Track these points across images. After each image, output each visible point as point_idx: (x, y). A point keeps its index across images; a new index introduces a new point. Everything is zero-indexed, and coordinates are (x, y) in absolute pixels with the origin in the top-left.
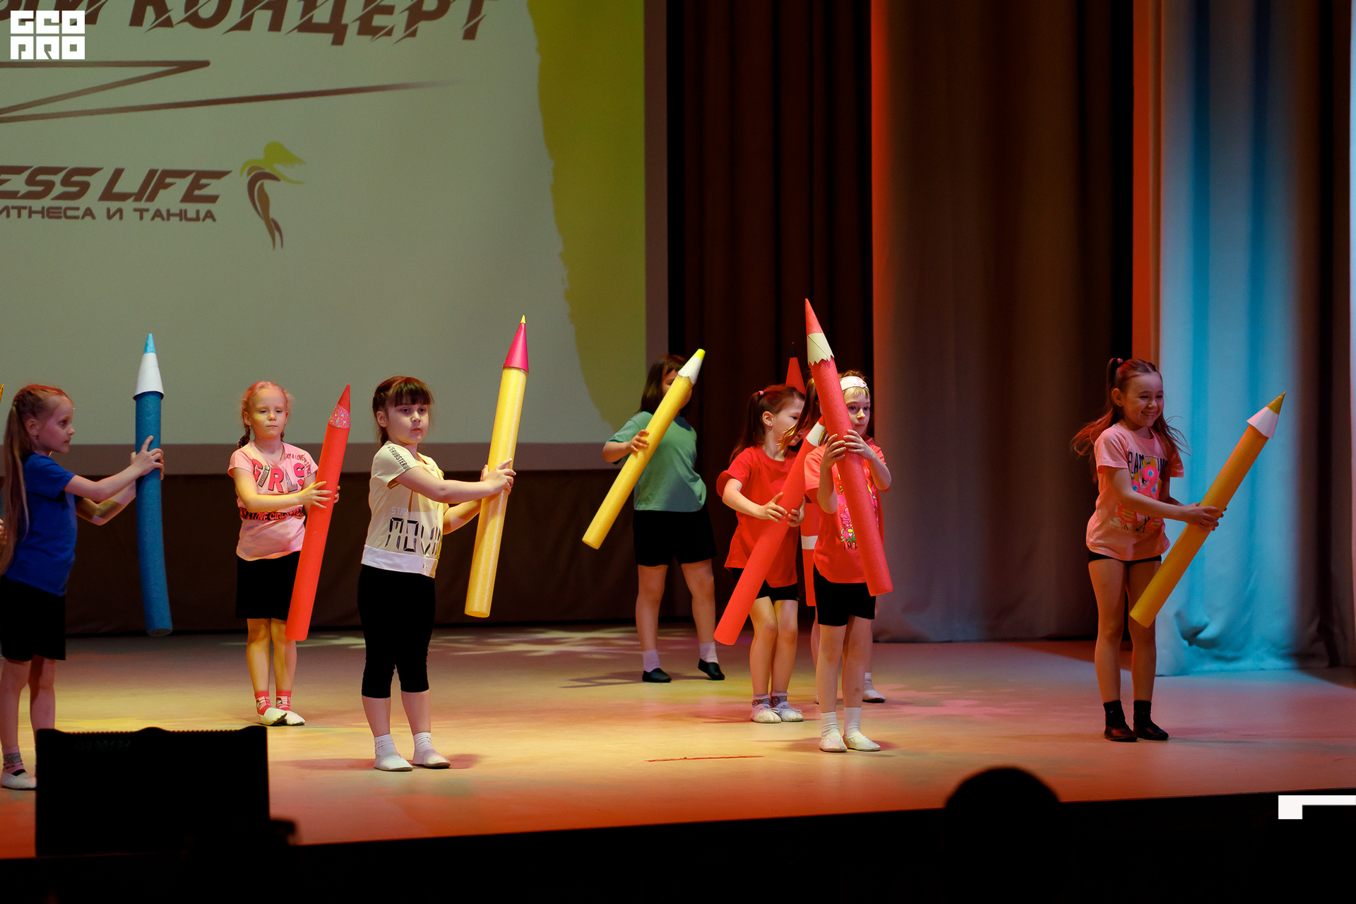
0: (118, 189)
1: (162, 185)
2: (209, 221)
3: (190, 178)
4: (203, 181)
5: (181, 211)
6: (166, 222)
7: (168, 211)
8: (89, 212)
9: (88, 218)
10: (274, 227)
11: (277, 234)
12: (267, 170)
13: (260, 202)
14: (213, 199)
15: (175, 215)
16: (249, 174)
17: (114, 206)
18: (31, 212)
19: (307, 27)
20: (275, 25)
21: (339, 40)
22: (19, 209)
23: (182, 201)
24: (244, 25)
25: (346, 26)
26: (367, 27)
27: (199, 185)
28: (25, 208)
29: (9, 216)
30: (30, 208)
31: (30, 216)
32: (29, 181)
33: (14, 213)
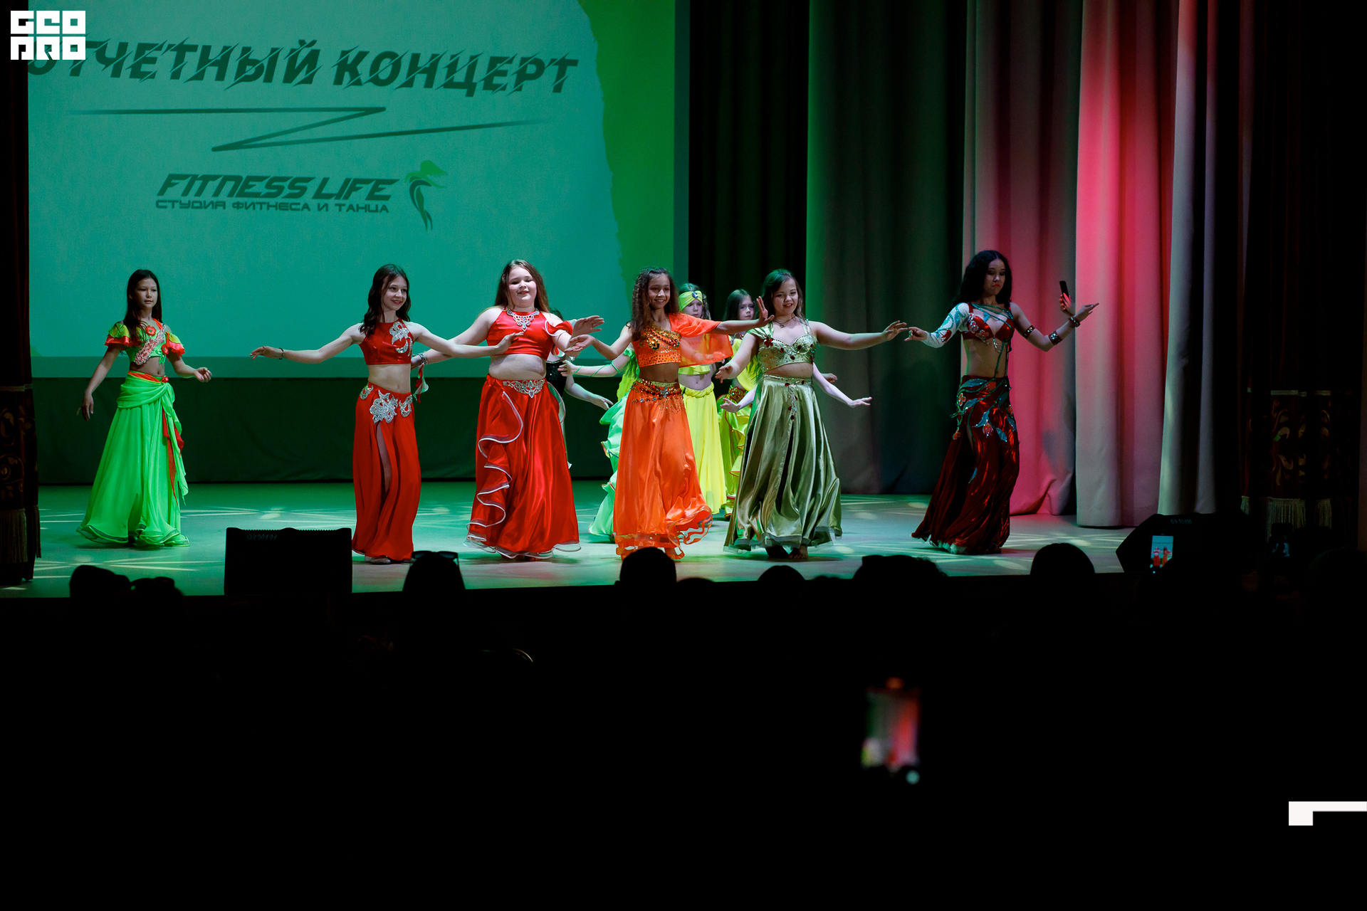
0: (325, 191)
1: (354, 188)
2: (384, 212)
3: (372, 184)
4: (380, 186)
5: (366, 205)
6: (355, 213)
7: (358, 205)
8: (306, 206)
9: (306, 210)
10: (426, 216)
11: (429, 221)
12: (422, 179)
13: (418, 200)
14: (387, 198)
15: (362, 208)
16: (410, 182)
17: (323, 202)
18: (269, 206)
19: (450, 84)
20: (429, 84)
21: (470, 93)
22: (261, 204)
23: (366, 199)
24: (409, 84)
25: (475, 84)
26: (489, 85)
27: (377, 188)
28: (265, 203)
29: (254, 208)
30: (268, 203)
31: (268, 209)
32: (268, 186)
33: (258, 207)
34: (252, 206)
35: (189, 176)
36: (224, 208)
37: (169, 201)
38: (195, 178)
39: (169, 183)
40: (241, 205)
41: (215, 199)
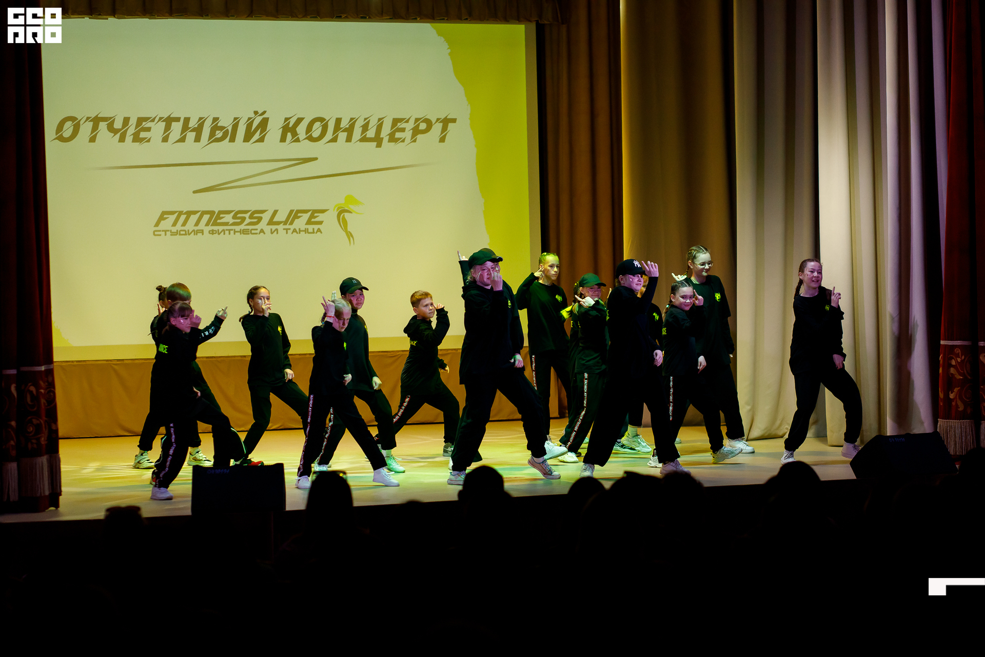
0: (275, 219)
1: (296, 217)
2: (319, 233)
3: (310, 213)
4: (316, 215)
5: (305, 229)
6: (298, 234)
7: (300, 229)
8: (262, 231)
9: (262, 234)
10: (350, 235)
11: (351, 239)
12: (346, 208)
13: (343, 223)
14: (320, 223)
15: (303, 231)
16: (337, 211)
17: (274, 227)
18: (235, 232)
19: (364, 139)
20: (349, 139)
21: (379, 145)
22: (229, 230)
23: (306, 224)
24: (334, 140)
25: (383, 138)
26: (392, 139)
27: (314, 216)
28: (232, 230)
29: (224, 234)
30: (235, 230)
31: (235, 234)
32: (234, 217)
33: (227, 232)
34: (223, 232)
35: (177, 212)
36: (203, 234)
37: (163, 231)
38: (181, 213)
39: (162, 218)
40: (215, 232)
41: (196, 228)
